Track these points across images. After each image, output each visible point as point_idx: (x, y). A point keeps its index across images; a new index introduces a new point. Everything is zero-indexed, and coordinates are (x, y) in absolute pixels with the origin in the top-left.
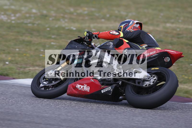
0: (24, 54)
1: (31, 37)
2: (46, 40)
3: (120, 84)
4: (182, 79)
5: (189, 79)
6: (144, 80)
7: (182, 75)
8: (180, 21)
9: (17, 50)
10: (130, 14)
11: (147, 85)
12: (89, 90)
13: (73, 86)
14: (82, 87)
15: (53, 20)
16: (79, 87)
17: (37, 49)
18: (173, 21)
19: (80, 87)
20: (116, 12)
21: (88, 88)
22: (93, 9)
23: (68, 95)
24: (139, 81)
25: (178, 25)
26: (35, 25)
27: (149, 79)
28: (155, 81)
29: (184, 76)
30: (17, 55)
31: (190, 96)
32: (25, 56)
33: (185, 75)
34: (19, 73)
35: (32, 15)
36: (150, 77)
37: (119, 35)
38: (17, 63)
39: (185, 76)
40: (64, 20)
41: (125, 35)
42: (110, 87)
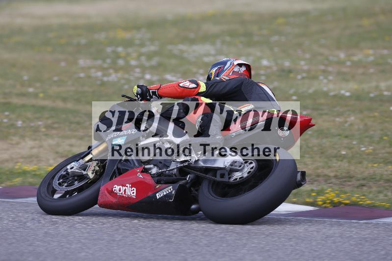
3: (187, 179)
6: (231, 171)
11: (236, 179)
12: (135, 194)
13: (107, 189)
14: (123, 189)
16: (118, 190)
19: (120, 190)
21: (134, 190)
23: (100, 206)
24: (222, 172)
27: (241, 166)
28: (252, 170)
36: (242, 163)
37: (197, 89)
40: (326, 78)
41: (210, 87)
42: (171, 187)
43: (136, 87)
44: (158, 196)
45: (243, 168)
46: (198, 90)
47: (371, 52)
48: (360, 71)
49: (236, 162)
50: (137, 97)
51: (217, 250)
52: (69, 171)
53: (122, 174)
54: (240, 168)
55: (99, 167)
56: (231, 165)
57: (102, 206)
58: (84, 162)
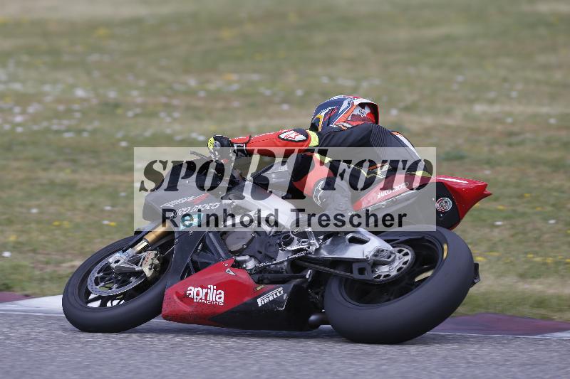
0: (56, 223)
1: (74, 171)
2: (119, 178)
3: (307, 277)
4: (526, 266)
5: (545, 264)
6: (376, 264)
7: (526, 253)
8: (514, 94)
9: (34, 211)
10: (365, 85)
11: (380, 276)
12: (222, 300)
13: (177, 294)
14: (202, 292)
15: (136, 115)
16: (195, 294)
17: (92, 205)
18: (492, 95)
19: (198, 295)
20: (325, 80)
21: (220, 293)
22: (255, 77)
23: (165, 318)
24: (362, 265)
25: (507, 108)
26: (85, 135)
27: (390, 257)
29: (531, 256)
30: (33, 225)
31: (550, 314)
32: (59, 227)
33: (534, 254)
34: (42, 280)
35: (76, 107)
36: (393, 253)
37: (306, 143)
38: (34, 251)
39: (534, 257)
40: (169, 115)
41: (325, 139)
42: (281, 289)
43: (212, 139)
44: (260, 302)
45: (393, 261)
46: (309, 143)
47: (234, 77)
48: (220, 104)
49: (383, 251)
50: (214, 154)
51: (12, 367)
52: (113, 265)
53: (200, 270)
54: (389, 260)
55: (158, 259)
56: (375, 255)
57: (169, 317)
58: (135, 252)
